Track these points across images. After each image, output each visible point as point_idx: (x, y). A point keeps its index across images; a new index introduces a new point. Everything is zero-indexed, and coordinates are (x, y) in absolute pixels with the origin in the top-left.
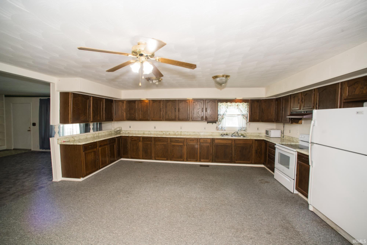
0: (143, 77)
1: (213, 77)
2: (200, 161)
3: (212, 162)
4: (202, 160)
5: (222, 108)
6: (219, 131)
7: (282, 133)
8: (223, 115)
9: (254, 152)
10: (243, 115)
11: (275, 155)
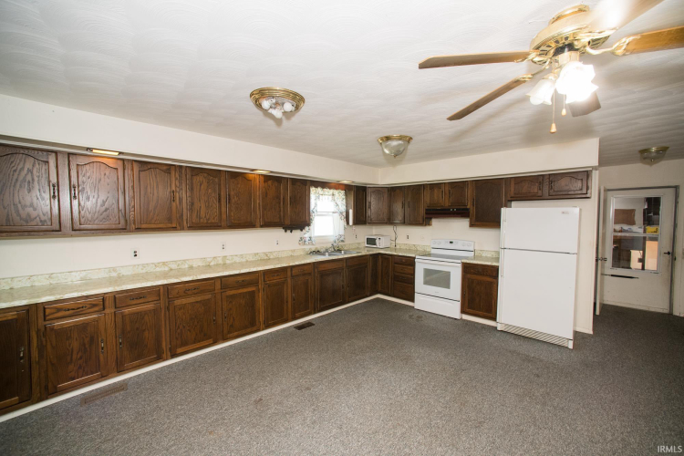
0: (564, 112)
2: (294, 319)
3: (315, 313)
4: (296, 315)
6: (304, 247)
7: (394, 240)
9: (369, 275)
10: (341, 213)
11: (413, 274)
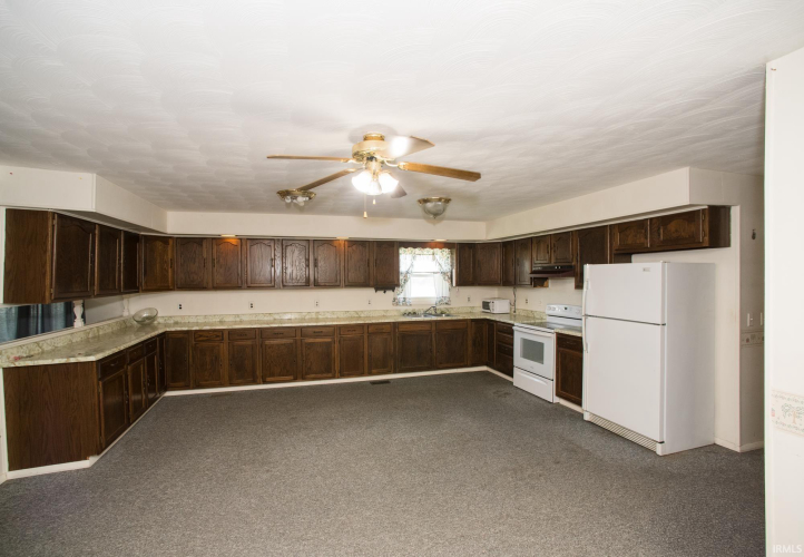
1: (419, 201)
2: (370, 374)
3: (395, 372)
4: (374, 371)
5: (406, 259)
6: (398, 308)
7: (513, 304)
8: (407, 272)
9: (470, 342)
10: (444, 273)
11: (512, 345)
